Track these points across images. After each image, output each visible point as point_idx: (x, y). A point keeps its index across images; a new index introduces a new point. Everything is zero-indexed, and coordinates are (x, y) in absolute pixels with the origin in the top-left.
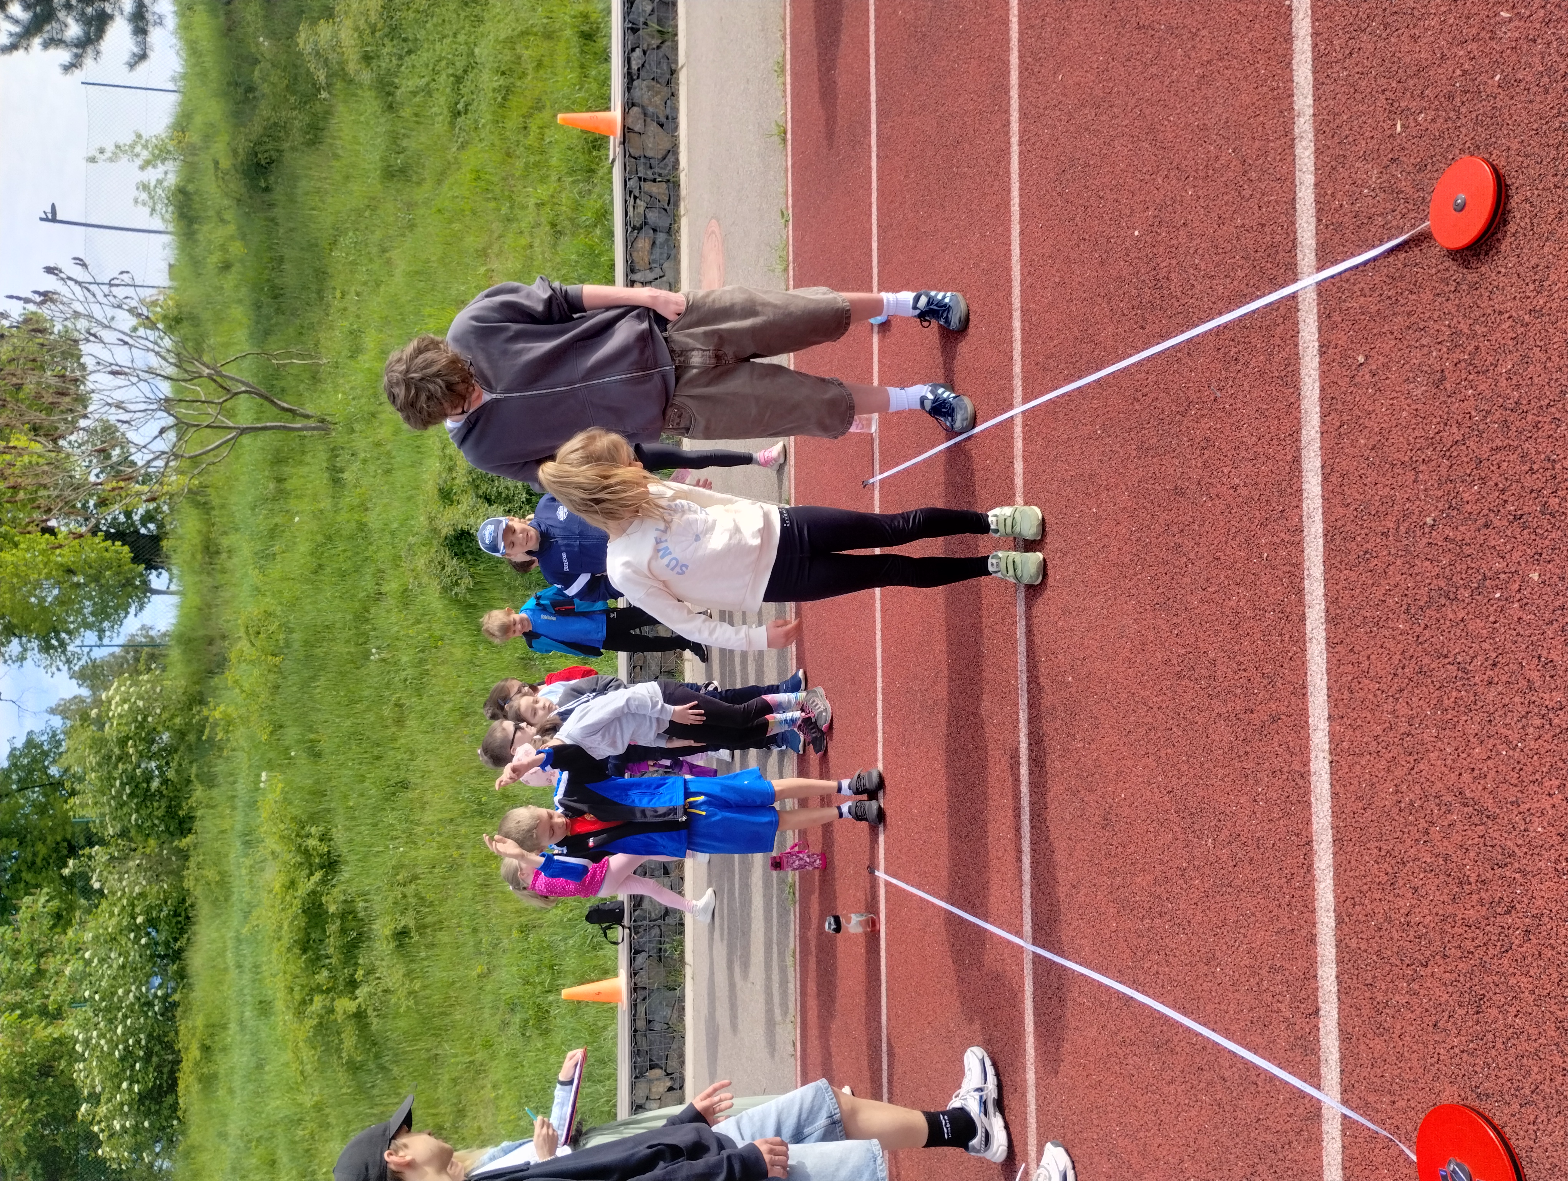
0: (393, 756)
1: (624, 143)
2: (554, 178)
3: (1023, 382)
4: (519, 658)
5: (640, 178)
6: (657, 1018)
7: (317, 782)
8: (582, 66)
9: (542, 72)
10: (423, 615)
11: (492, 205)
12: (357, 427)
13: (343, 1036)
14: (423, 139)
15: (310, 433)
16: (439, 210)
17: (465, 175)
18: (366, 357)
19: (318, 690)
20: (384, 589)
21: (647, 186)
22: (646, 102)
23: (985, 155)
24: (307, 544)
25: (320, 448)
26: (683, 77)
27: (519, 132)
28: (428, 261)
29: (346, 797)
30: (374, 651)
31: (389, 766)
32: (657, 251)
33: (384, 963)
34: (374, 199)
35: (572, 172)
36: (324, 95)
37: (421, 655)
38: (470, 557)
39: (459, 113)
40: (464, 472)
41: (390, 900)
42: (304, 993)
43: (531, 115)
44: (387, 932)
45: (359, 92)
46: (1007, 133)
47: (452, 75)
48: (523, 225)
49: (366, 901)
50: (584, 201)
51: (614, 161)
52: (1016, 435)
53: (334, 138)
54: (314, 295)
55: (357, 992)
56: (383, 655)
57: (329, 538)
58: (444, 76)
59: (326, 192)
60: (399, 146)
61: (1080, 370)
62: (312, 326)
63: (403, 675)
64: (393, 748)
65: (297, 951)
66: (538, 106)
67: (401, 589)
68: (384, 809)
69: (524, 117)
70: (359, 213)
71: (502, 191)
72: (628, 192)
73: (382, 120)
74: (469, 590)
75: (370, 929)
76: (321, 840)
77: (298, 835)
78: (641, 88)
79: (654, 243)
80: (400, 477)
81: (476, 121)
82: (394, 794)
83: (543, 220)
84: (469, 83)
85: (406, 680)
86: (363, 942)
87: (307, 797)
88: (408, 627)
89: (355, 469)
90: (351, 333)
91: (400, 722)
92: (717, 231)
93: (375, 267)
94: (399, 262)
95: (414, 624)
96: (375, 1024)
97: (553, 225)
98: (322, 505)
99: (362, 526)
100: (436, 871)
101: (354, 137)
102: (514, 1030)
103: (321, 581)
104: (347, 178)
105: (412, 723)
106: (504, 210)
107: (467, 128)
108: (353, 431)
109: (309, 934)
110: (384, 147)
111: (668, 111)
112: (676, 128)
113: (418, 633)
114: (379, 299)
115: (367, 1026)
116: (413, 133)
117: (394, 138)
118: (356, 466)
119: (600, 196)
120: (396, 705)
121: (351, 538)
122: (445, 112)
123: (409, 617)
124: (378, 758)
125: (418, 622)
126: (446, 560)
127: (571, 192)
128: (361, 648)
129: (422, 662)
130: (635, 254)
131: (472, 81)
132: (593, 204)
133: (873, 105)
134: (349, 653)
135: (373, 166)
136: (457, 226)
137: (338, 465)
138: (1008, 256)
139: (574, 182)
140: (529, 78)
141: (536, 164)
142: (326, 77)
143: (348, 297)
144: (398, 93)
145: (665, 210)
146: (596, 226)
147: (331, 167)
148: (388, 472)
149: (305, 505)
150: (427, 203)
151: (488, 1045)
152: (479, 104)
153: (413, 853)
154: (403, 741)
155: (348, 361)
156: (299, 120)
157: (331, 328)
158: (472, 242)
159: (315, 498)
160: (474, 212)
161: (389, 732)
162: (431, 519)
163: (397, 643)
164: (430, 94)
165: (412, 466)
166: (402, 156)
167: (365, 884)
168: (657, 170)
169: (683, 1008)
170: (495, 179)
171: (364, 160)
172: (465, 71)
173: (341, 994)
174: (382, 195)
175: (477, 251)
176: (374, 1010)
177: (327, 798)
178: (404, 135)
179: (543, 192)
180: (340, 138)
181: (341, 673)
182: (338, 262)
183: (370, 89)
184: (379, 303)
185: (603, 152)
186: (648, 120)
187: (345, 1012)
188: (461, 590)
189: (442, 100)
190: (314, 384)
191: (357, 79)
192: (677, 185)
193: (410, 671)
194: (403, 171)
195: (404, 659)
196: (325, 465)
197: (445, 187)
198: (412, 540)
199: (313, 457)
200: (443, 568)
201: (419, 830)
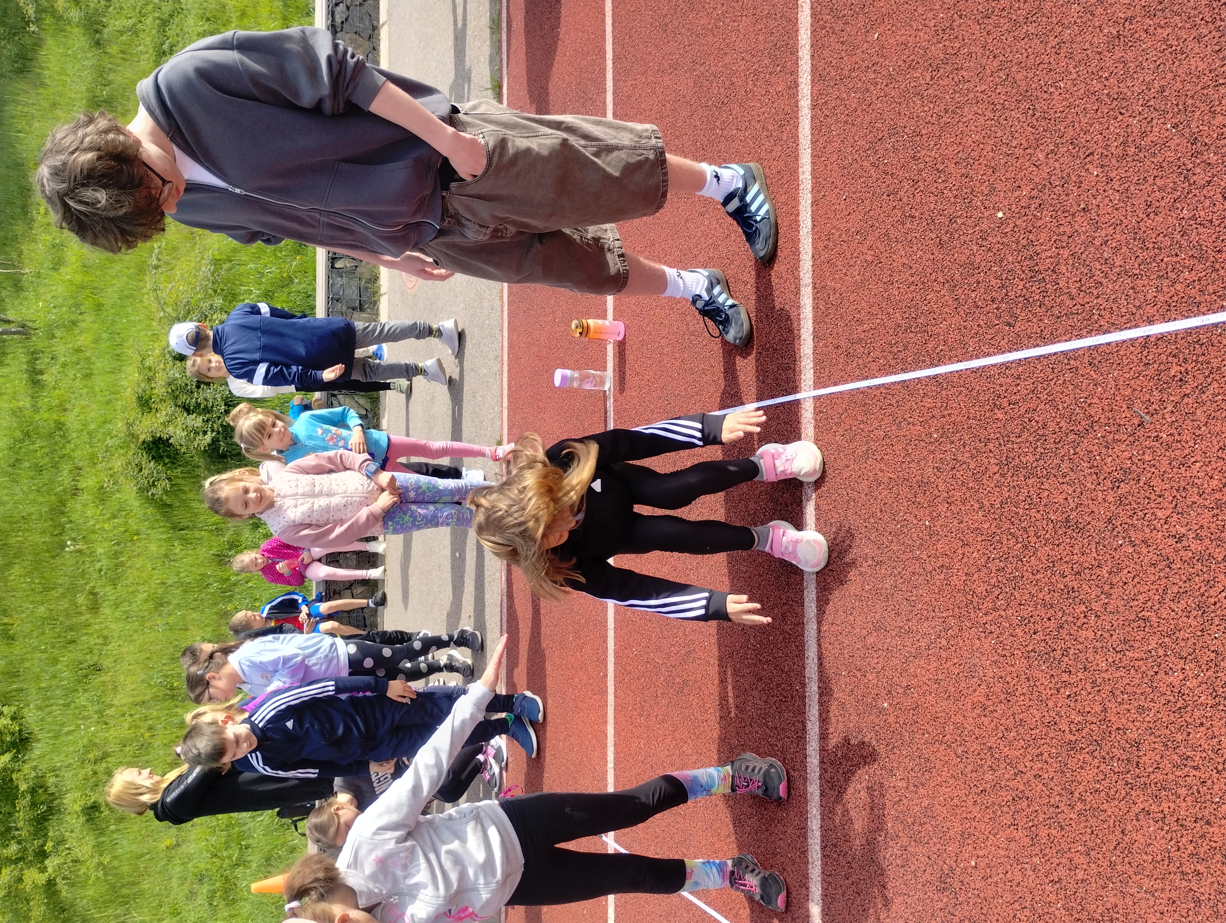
0: (88, 640)
3: (816, 365)
4: (213, 555)
7: (11, 663)
9: (245, 21)
10: (119, 511)
12: (58, 333)
13: (31, 903)
15: (10, 337)
18: (68, 270)
19: (12, 578)
20: (82, 485)
23: (762, 118)
24: (5, 439)
25: (21, 351)
26: (384, 33)
29: (38, 678)
30: (69, 543)
31: (82, 650)
33: (74, 835)
36: (33, 28)
37: (117, 547)
38: (167, 460)
39: (164, 53)
40: (163, 383)
41: (80, 776)
44: (77, 808)
45: (68, 28)
46: (795, 95)
47: (158, 18)
49: (57, 776)
53: (42, 68)
54: (18, 210)
55: (47, 862)
56: (77, 547)
57: (27, 434)
58: (151, 19)
59: (33, 117)
60: (105, 79)
61: (904, 361)
62: (15, 238)
63: (98, 566)
64: (87, 634)
67: (97, 486)
68: (77, 690)
73: (90, 55)
74: (165, 491)
75: (61, 803)
76: (13, 718)
80: (100, 382)
82: (86, 676)
84: (174, 27)
85: (101, 570)
86: (54, 815)
88: (104, 522)
89: (55, 372)
90: (54, 247)
91: (94, 608)
95: (109, 519)
96: (65, 892)
98: (21, 404)
99: (60, 425)
100: (127, 749)
101: (62, 68)
102: (201, 900)
103: (18, 475)
104: (54, 105)
105: (106, 611)
108: (53, 336)
110: (90, 79)
113: (115, 528)
115: (56, 893)
116: (119, 68)
117: (101, 73)
118: (54, 370)
120: (91, 593)
121: (51, 435)
122: (151, 51)
123: (105, 512)
124: (72, 642)
125: (114, 517)
126: (144, 462)
128: (56, 539)
129: (117, 555)
131: (178, 26)
134: (44, 543)
135: (79, 95)
137: (37, 367)
142: (35, 12)
144: (106, 30)
147: (38, 94)
148: (88, 376)
153: (103, 735)
154: (97, 627)
155: (50, 273)
156: (9, 50)
157: (34, 241)
159: (14, 396)
161: (83, 618)
162: (129, 425)
163: (93, 536)
164: (136, 33)
165: (113, 373)
166: (107, 88)
167: (57, 761)
171: (71, 90)
172: (171, 16)
173: (30, 864)
176: (63, 879)
177: (21, 679)
178: (110, 69)
180: (48, 69)
181: (36, 561)
183: (78, 26)
187: (34, 883)
188: (158, 491)
189: (148, 40)
190: (17, 291)
191: (65, 16)
193: (105, 562)
195: (100, 551)
196: (25, 367)
198: (109, 442)
199: (13, 358)
200: (141, 470)
201: (110, 712)
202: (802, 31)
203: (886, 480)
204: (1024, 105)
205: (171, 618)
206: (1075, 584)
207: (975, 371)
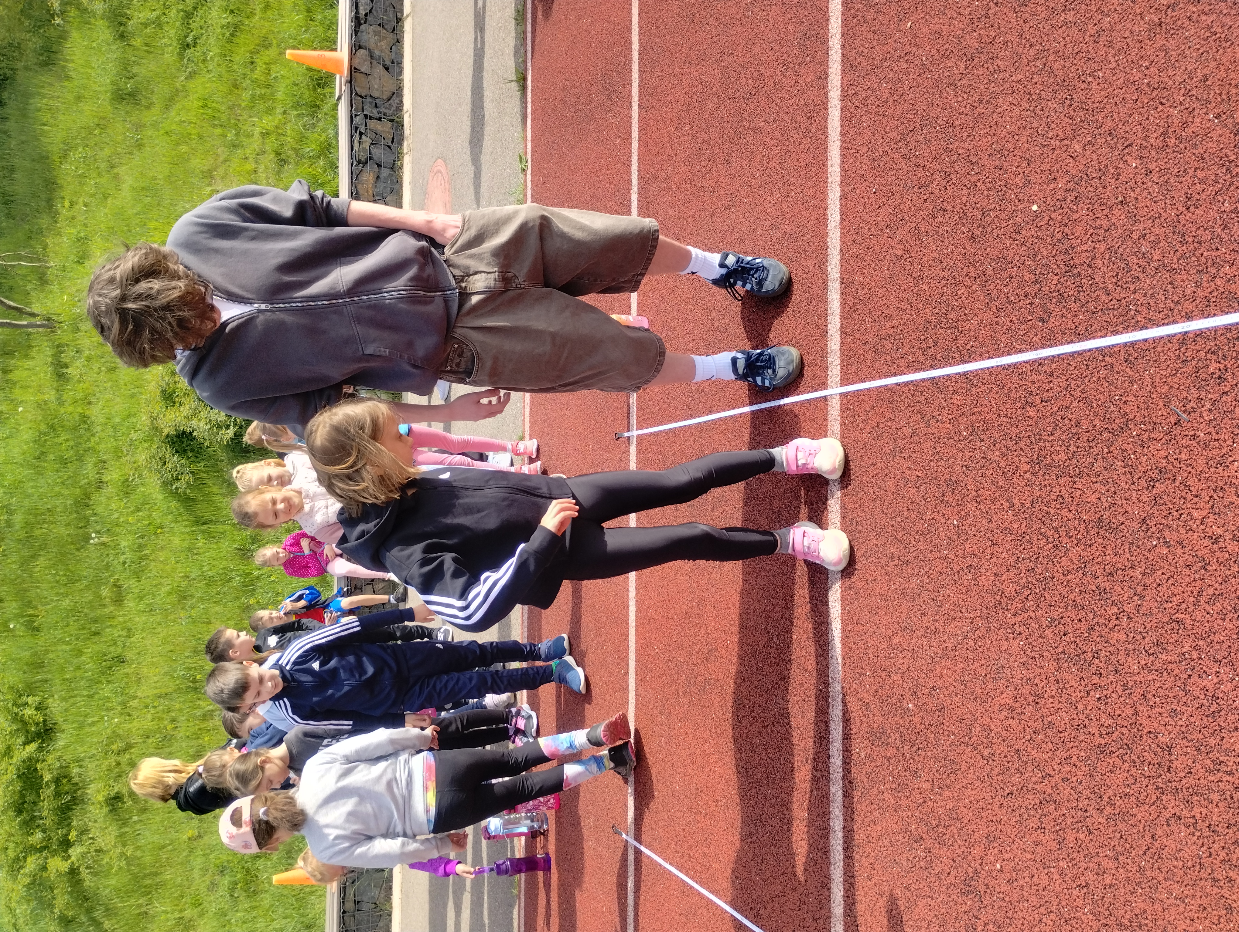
0: (112, 632)
1: (351, 82)
2: (279, 110)
3: (843, 361)
4: (236, 549)
5: (366, 116)
6: (365, 899)
7: (35, 654)
8: (309, 11)
9: (269, 13)
10: (143, 504)
11: (219, 131)
12: (83, 327)
13: (55, 892)
14: (152, 67)
15: (35, 330)
16: (167, 133)
17: (193, 103)
18: (92, 263)
19: (37, 569)
20: (105, 478)
21: (372, 124)
22: (372, 45)
23: (791, 109)
24: (31, 432)
25: (46, 344)
26: (408, 25)
27: (245, 67)
28: (154, 178)
29: (62, 669)
30: (93, 535)
31: (106, 642)
32: (381, 185)
33: (97, 825)
34: (104, 119)
35: (297, 106)
36: (58, 21)
37: (141, 540)
38: (190, 454)
39: (188, 45)
41: (104, 767)
42: (18, 850)
43: (258, 52)
44: (101, 798)
45: (93, 20)
46: (825, 86)
47: (182, 10)
48: (248, 151)
49: (81, 767)
50: (309, 134)
51: (339, 98)
52: (830, 418)
53: (67, 61)
54: (43, 203)
55: (71, 851)
56: (102, 539)
57: (52, 427)
58: (175, 11)
59: (58, 110)
60: (129, 72)
61: (933, 358)
62: (40, 231)
63: (122, 558)
64: (111, 626)
65: (12, 813)
66: (265, 44)
67: (122, 479)
68: (100, 682)
69: (251, 53)
70: (90, 130)
71: (229, 119)
72: (354, 128)
73: (114, 47)
74: (189, 486)
75: (84, 794)
76: (37, 709)
77: (15, 704)
78: (369, 33)
79: (378, 177)
81: (204, 54)
82: (110, 668)
83: (268, 148)
84: (198, 19)
85: (125, 563)
86: (77, 804)
87: (25, 667)
88: (128, 515)
89: (80, 365)
90: (78, 240)
91: (118, 600)
92: (443, 170)
93: (103, 180)
94: (126, 178)
95: (133, 512)
96: (88, 881)
97: (278, 154)
98: (46, 397)
99: (84, 419)
100: (150, 740)
101: (86, 61)
102: (223, 891)
103: (44, 467)
104: (79, 98)
105: (130, 603)
106: (230, 136)
107: (195, 59)
108: (78, 330)
109: (24, 796)
110: (115, 72)
111: (393, 56)
112: (401, 72)
113: (138, 521)
114: (106, 211)
115: (80, 882)
116: (143, 61)
117: (125, 66)
118: (80, 362)
119: (324, 130)
120: (115, 586)
121: (75, 428)
122: (175, 44)
123: (129, 505)
124: (97, 634)
125: (138, 510)
126: (167, 456)
127: (296, 124)
128: (81, 531)
129: (141, 547)
130: (359, 186)
131: (202, 18)
132: (316, 138)
133: (635, 55)
134: (69, 535)
135: (102, 89)
136: (183, 148)
137: (62, 360)
138: (822, 220)
139: (298, 116)
140: (257, 17)
141: (262, 97)
142: (60, 5)
143: (77, 207)
144: (130, 23)
145: (390, 147)
146: (319, 157)
147: (63, 87)
149: (29, 397)
150: (155, 125)
151: (197, 904)
152: (207, 39)
153: (126, 726)
154: (121, 619)
155: (75, 266)
156: (34, 43)
157: (59, 234)
158: (198, 163)
159: (40, 389)
160: (200, 137)
161: (107, 611)
162: (153, 419)
163: (117, 529)
164: (160, 26)
166: (132, 81)
167: (81, 751)
168: (383, 110)
169: (391, 888)
170: (222, 108)
171: (95, 83)
172: (195, 8)
173: (54, 853)
174: (111, 116)
175: (203, 172)
176: (87, 868)
177: (45, 670)
178: (134, 62)
179: (268, 122)
180: (73, 61)
181: (60, 553)
182: (67, 174)
183: (103, 19)
184: (106, 214)
185: (327, 90)
186: (374, 62)
187: (57, 871)
188: (181, 485)
189: (172, 32)
190: (42, 285)
191: (90, 8)
192: (401, 125)
193: (128, 555)
194: (132, 95)
195: (124, 544)
196: (50, 360)
197: (173, 113)
198: (134, 436)
199: (38, 352)
200: (165, 463)
201: (134, 703)
202: (832, 20)
203: (913, 478)
204: (1061, 95)
205: (194, 611)
206: (1107, 585)
207: (1006, 368)
